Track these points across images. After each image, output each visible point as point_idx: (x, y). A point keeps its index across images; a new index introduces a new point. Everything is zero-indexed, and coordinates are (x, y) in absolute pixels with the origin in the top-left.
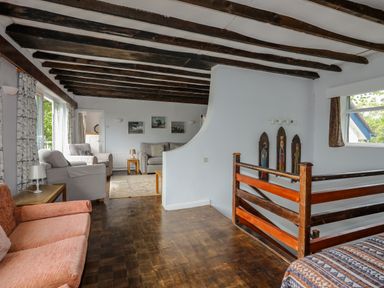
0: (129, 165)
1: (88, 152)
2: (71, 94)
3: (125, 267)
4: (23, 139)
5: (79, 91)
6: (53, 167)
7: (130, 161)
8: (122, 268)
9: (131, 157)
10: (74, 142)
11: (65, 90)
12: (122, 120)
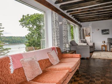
0: (102, 48)
1: (85, 42)
2: (79, 23)
3: (90, 77)
4: (64, 37)
5: (81, 21)
6: (72, 45)
7: (102, 46)
8: (89, 77)
9: (103, 44)
10: (81, 39)
11: (77, 21)
12: (99, 30)
